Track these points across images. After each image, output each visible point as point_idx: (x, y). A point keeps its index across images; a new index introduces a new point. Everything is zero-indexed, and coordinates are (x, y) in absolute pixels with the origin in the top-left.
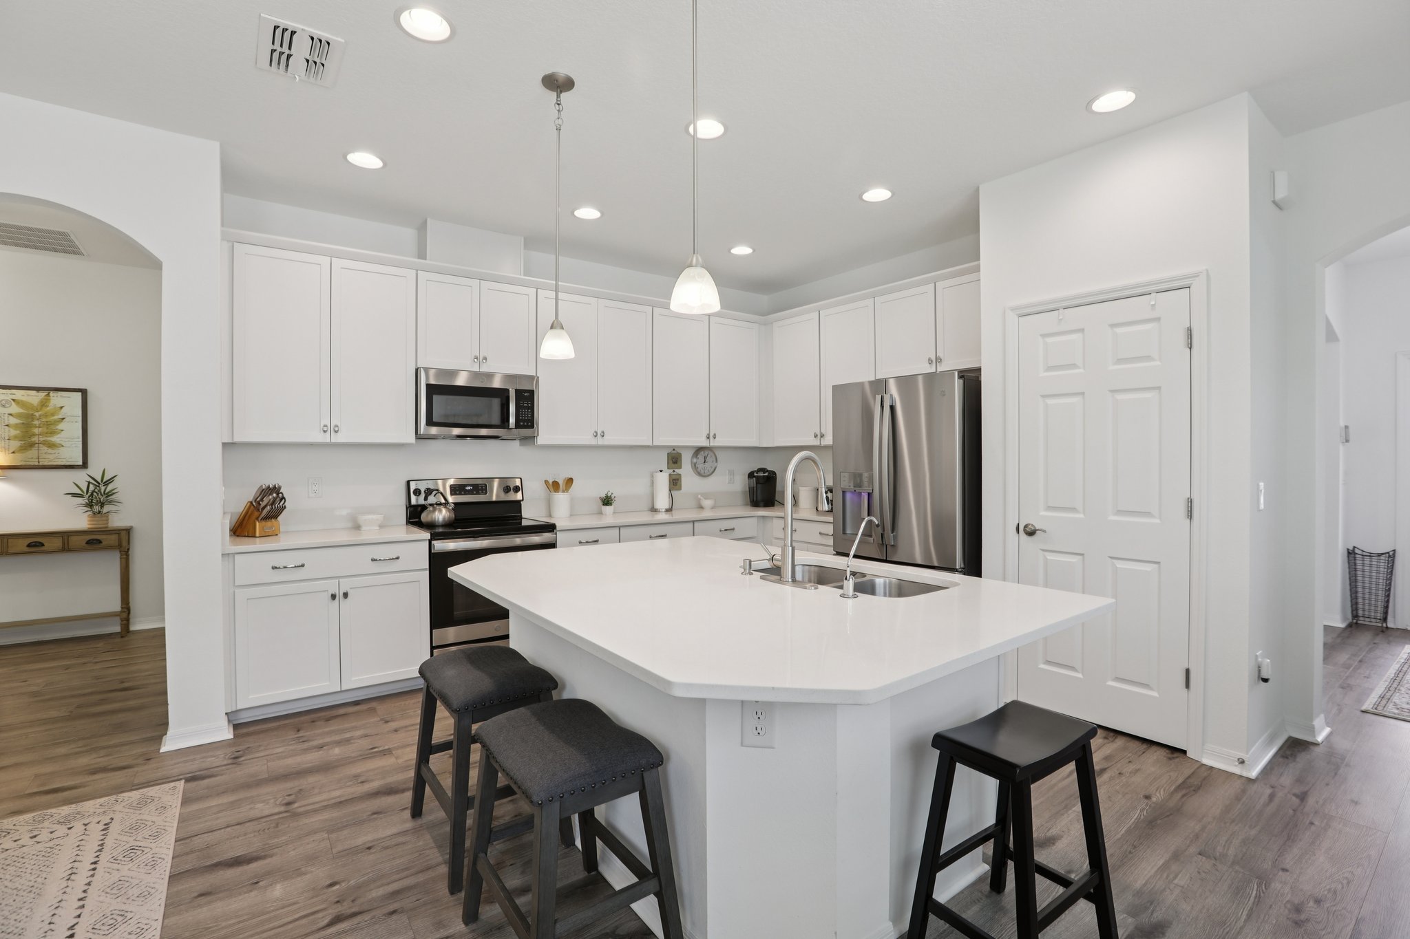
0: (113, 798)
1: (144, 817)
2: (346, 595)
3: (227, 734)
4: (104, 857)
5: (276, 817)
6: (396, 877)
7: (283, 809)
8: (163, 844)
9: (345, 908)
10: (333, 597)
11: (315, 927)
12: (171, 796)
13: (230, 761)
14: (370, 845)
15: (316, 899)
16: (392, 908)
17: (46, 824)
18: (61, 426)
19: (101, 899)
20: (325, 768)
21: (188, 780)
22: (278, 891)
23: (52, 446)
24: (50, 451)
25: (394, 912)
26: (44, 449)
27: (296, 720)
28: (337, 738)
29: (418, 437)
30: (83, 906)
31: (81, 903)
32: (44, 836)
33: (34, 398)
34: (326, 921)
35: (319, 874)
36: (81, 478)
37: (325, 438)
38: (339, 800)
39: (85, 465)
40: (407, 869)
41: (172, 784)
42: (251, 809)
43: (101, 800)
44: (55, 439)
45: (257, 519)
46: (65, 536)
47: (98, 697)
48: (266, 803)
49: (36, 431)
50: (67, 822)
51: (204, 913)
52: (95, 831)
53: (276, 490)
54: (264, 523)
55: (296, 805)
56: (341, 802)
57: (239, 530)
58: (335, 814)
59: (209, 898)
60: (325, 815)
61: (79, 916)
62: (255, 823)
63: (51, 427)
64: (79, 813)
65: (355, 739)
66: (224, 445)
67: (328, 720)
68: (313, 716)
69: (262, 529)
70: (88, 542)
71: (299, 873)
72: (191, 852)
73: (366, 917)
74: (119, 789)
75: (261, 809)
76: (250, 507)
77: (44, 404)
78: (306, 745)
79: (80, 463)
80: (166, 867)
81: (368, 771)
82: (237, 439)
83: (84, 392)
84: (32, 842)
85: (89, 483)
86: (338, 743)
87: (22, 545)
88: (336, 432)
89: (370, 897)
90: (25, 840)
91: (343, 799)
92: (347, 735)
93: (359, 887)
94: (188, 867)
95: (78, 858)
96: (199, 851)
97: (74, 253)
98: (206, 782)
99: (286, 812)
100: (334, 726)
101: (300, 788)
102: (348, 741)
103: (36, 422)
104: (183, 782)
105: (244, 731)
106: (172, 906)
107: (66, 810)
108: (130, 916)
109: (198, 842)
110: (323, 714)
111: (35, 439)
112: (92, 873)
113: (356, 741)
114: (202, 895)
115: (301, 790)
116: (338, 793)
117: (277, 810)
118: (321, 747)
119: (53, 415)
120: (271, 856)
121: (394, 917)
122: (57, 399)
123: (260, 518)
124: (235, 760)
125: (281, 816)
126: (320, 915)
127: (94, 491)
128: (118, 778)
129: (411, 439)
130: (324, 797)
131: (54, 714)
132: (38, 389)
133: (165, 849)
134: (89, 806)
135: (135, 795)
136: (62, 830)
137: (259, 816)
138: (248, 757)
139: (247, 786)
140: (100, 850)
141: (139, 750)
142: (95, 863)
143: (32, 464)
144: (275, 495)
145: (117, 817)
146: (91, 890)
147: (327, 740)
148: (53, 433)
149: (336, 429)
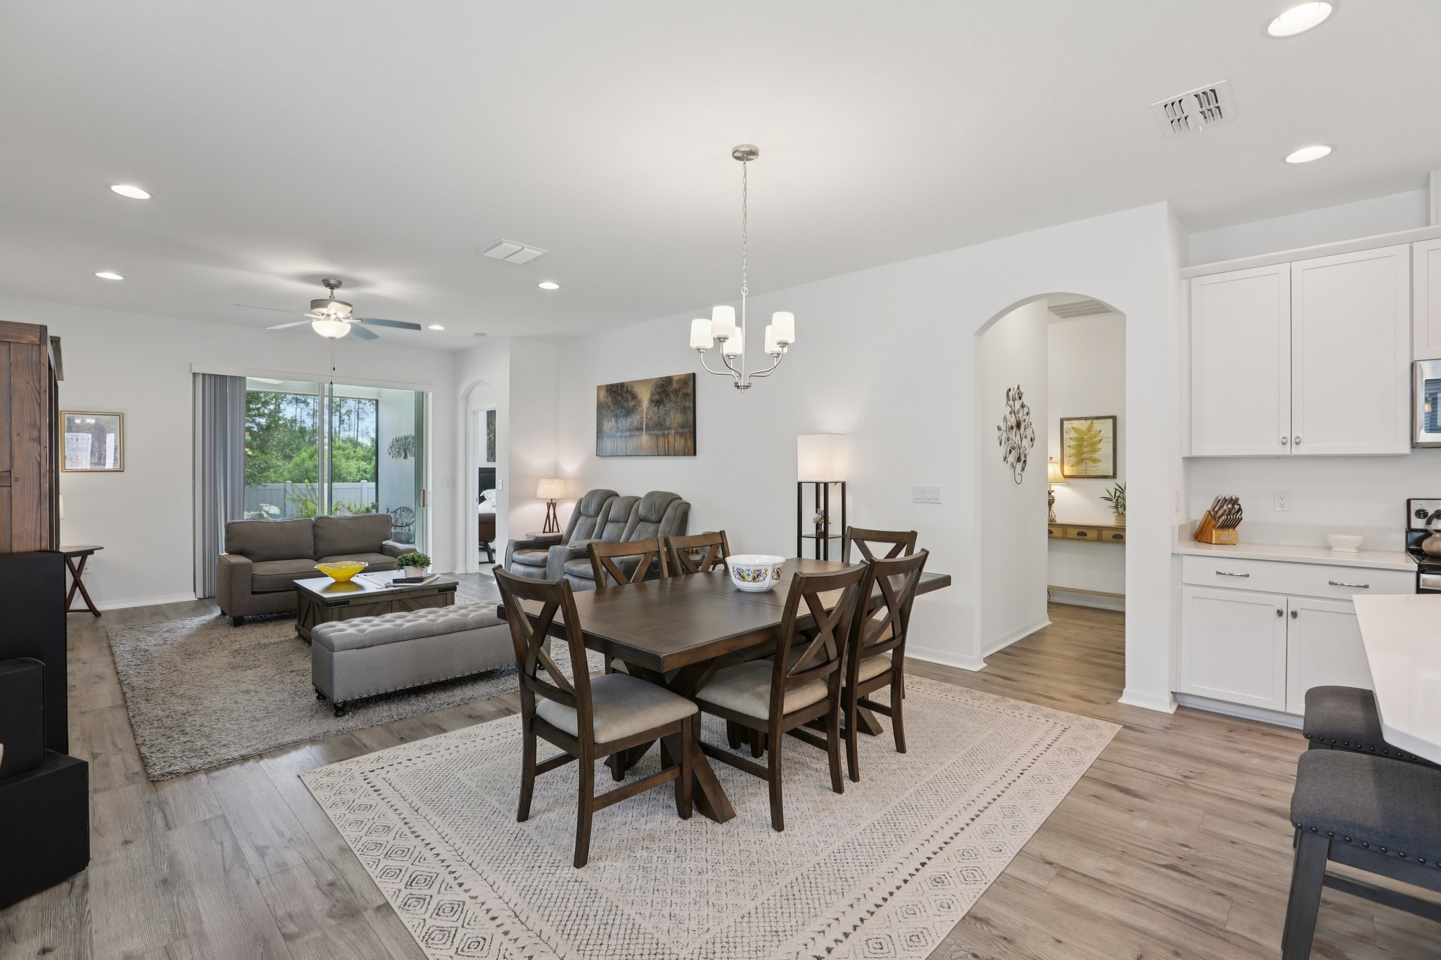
0: (1076, 716)
1: (1088, 735)
2: (1294, 614)
3: (1170, 709)
4: (1056, 745)
5: (1172, 780)
6: (1243, 876)
7: (1180, 778)
8: (1089, 756)
9: (1184, 865)
10: (1280, 613)
11: (1153, 860)
12: (1110, 731)
13: (1161, 728)
14: (1235, 841)
15: (1165, 846)
16: (1221, 891)
17: (1038, 713)
18: (1100, 446)
19: (1043, 765)
20: (1235, 768)
21: (1125, 727)
22: (1143, 824)
23: (1094, 461)
24: (1093, 465)
25: (1222, 895)
26: (1089, 463)
27: (1235, 723)
28: (1263, 751)
29: (1414, 445)
30: (1033, 763)
31: (1033, 761)
32: (1034, 719)
33: (1083, 425)
34: (1163, 863)
35: (1180, 834)
36: (1111, 485)
37: (1286, 451)
38: (1231, 796)
39: (1114, 476)
40: (1257, 877)
41: (1114, 725)
42: (1157, 766)
43: (1070, 714)
44: (1096, 456)
45: (1214, 527)
46: (1100, 529)
47: (1101, 653)
48: (1170, 768)
49: (1085, 450)
50: (1047, 717)
51: (1091, 806)
52: (1059, 728)
53: (1234, 501)
54: (1220, 531)
55: (1192, 781)
56: (1231, 799)
57: (1200, 536)
58: (1221, 804)
59: (1098, 800)
60: (1212, 801)
61: (1029, 767)
62: (1154, 776)
63: (1094, 447)
64: (1055, 715)
65: (1280, 760)
66: (1185, 458)
67: (1265, 734)
68: (1253, 726)
69: (1218, 537)
70: (1114, 536)
71: (1164, 822)
72: (1103, 770)
73: (1196, 882)
74: (1083, 713)
75: (1164, 769)
76: (1208, 515)
77: (1090, 429)
78: (1230, 745)
79: (1112, 474)
80: (1083, 769)
81: (1276, 790)
82: (1195, 453)
83: (1114, 418)
84: (1027, 718)
85: (1116, 489)
86: (1262, 756)
87: (1073, 533)
88: (1297, 443)
89: (1209, 872)
90: (1025, 716)
91: (1235, 798)
92: (1277, 754)
93: (1204, 861)
94: (1096, 777)
95: (1044, 739)
96: (1107, 771)
97: (1107, 312)
98: (1137, 734)
99: (1181, 781)
100: (1268, 742)
101: (1204, 772)
102: (1273, 759)
103: (1085, 443)
104: (1122, 726)
105: (1185, 713)
106: (1074, 791)
107: (1050, 710)
108: (1052, 782)
109: (1110, 766)
110: (1264, 728)
111: (1084, 456)
112: (1046, 749)
113: (1281, 762)
114: (1095, 796)
115: (1203, 773)
116: (1234, 791)
117: (1175, 776)
118: (1243, 752)
119: (1095, 437)
120: (1152, 802)
121: (1219, 898)
122: (1098, 425)
123: (1217, 527)
124: (1166, 729)
125: (1175, 781)
126: (1162, 856)
127: (1119, 497)
128: (1086, 706)
129: (1405, 448)
130: (1219, 787)
131: (1071, 654)
132: (1086, 419)
133: (1089, 758)
134: (1063, 714)
135: (1089, 720)
136: (1043, 720)
137: (1159, 773)
138: (1176, 731)
139: (1163, 750)
140: (1055, 740)
141: (1106, 695)
142: (1049, 745)
143: (1083, 474)
144: (1230, 506)
145: (1073, 727)
146: (1041, 757)
147: (1253, 749)
148: (1094, 451)
149: (1298, 440)
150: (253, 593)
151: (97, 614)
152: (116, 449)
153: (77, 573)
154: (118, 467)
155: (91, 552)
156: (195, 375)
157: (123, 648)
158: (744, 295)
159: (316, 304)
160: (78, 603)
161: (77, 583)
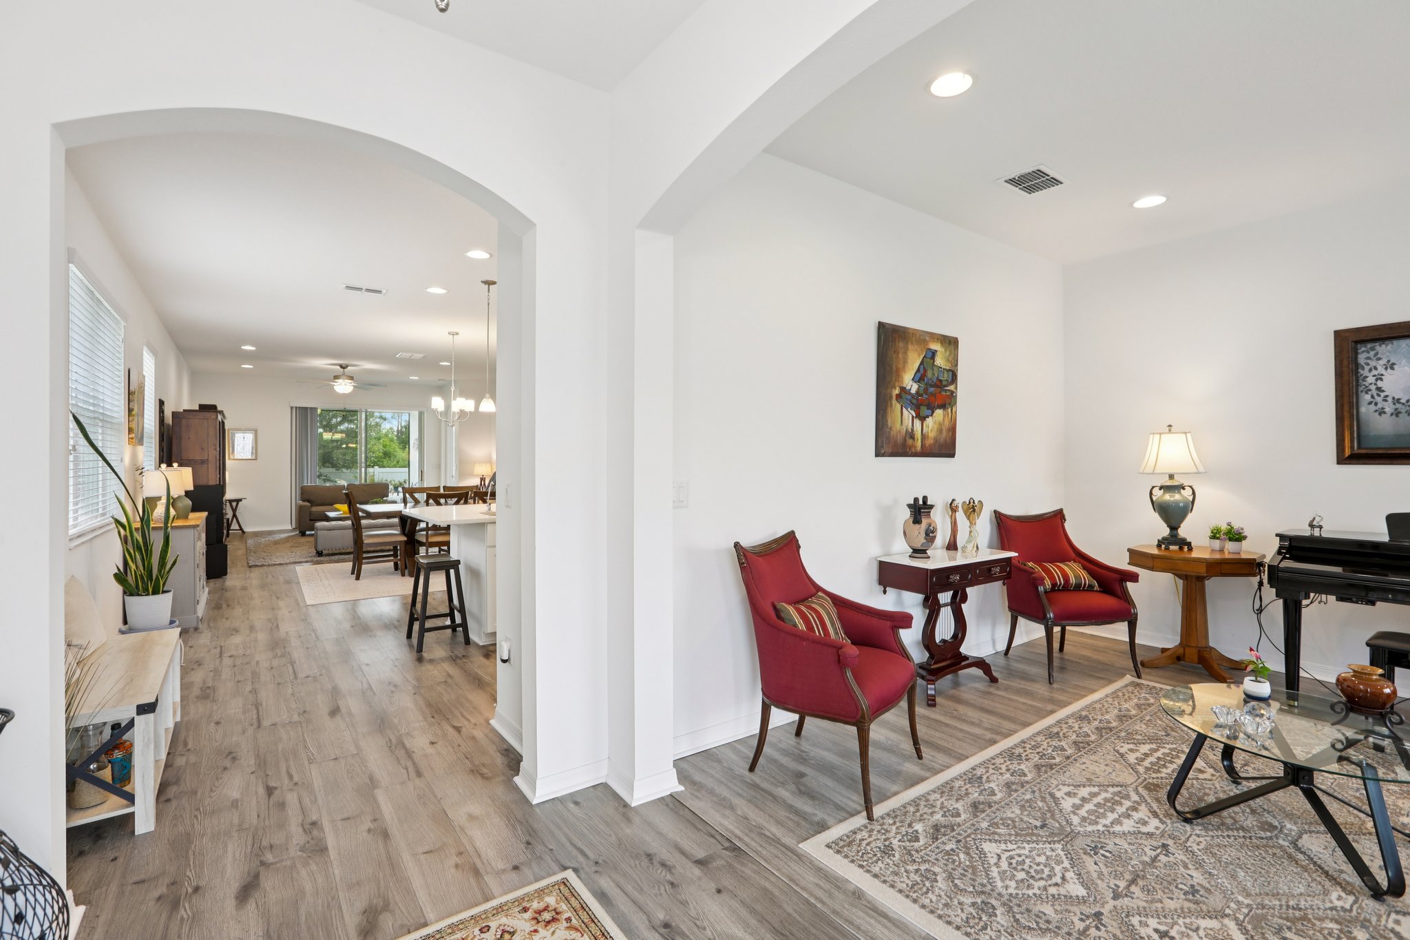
150: (311, 520)
151: (244, 532)
152: (253, 448)
153: (234, 511)
154: (254, 457)
155: (240, 500)
156: (292, 408)
157: (250, 542)
158: (452, 390)
159: (336, 377)
160: (234, 526)
161: (234, 516)
